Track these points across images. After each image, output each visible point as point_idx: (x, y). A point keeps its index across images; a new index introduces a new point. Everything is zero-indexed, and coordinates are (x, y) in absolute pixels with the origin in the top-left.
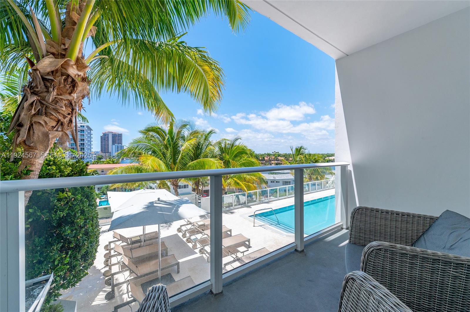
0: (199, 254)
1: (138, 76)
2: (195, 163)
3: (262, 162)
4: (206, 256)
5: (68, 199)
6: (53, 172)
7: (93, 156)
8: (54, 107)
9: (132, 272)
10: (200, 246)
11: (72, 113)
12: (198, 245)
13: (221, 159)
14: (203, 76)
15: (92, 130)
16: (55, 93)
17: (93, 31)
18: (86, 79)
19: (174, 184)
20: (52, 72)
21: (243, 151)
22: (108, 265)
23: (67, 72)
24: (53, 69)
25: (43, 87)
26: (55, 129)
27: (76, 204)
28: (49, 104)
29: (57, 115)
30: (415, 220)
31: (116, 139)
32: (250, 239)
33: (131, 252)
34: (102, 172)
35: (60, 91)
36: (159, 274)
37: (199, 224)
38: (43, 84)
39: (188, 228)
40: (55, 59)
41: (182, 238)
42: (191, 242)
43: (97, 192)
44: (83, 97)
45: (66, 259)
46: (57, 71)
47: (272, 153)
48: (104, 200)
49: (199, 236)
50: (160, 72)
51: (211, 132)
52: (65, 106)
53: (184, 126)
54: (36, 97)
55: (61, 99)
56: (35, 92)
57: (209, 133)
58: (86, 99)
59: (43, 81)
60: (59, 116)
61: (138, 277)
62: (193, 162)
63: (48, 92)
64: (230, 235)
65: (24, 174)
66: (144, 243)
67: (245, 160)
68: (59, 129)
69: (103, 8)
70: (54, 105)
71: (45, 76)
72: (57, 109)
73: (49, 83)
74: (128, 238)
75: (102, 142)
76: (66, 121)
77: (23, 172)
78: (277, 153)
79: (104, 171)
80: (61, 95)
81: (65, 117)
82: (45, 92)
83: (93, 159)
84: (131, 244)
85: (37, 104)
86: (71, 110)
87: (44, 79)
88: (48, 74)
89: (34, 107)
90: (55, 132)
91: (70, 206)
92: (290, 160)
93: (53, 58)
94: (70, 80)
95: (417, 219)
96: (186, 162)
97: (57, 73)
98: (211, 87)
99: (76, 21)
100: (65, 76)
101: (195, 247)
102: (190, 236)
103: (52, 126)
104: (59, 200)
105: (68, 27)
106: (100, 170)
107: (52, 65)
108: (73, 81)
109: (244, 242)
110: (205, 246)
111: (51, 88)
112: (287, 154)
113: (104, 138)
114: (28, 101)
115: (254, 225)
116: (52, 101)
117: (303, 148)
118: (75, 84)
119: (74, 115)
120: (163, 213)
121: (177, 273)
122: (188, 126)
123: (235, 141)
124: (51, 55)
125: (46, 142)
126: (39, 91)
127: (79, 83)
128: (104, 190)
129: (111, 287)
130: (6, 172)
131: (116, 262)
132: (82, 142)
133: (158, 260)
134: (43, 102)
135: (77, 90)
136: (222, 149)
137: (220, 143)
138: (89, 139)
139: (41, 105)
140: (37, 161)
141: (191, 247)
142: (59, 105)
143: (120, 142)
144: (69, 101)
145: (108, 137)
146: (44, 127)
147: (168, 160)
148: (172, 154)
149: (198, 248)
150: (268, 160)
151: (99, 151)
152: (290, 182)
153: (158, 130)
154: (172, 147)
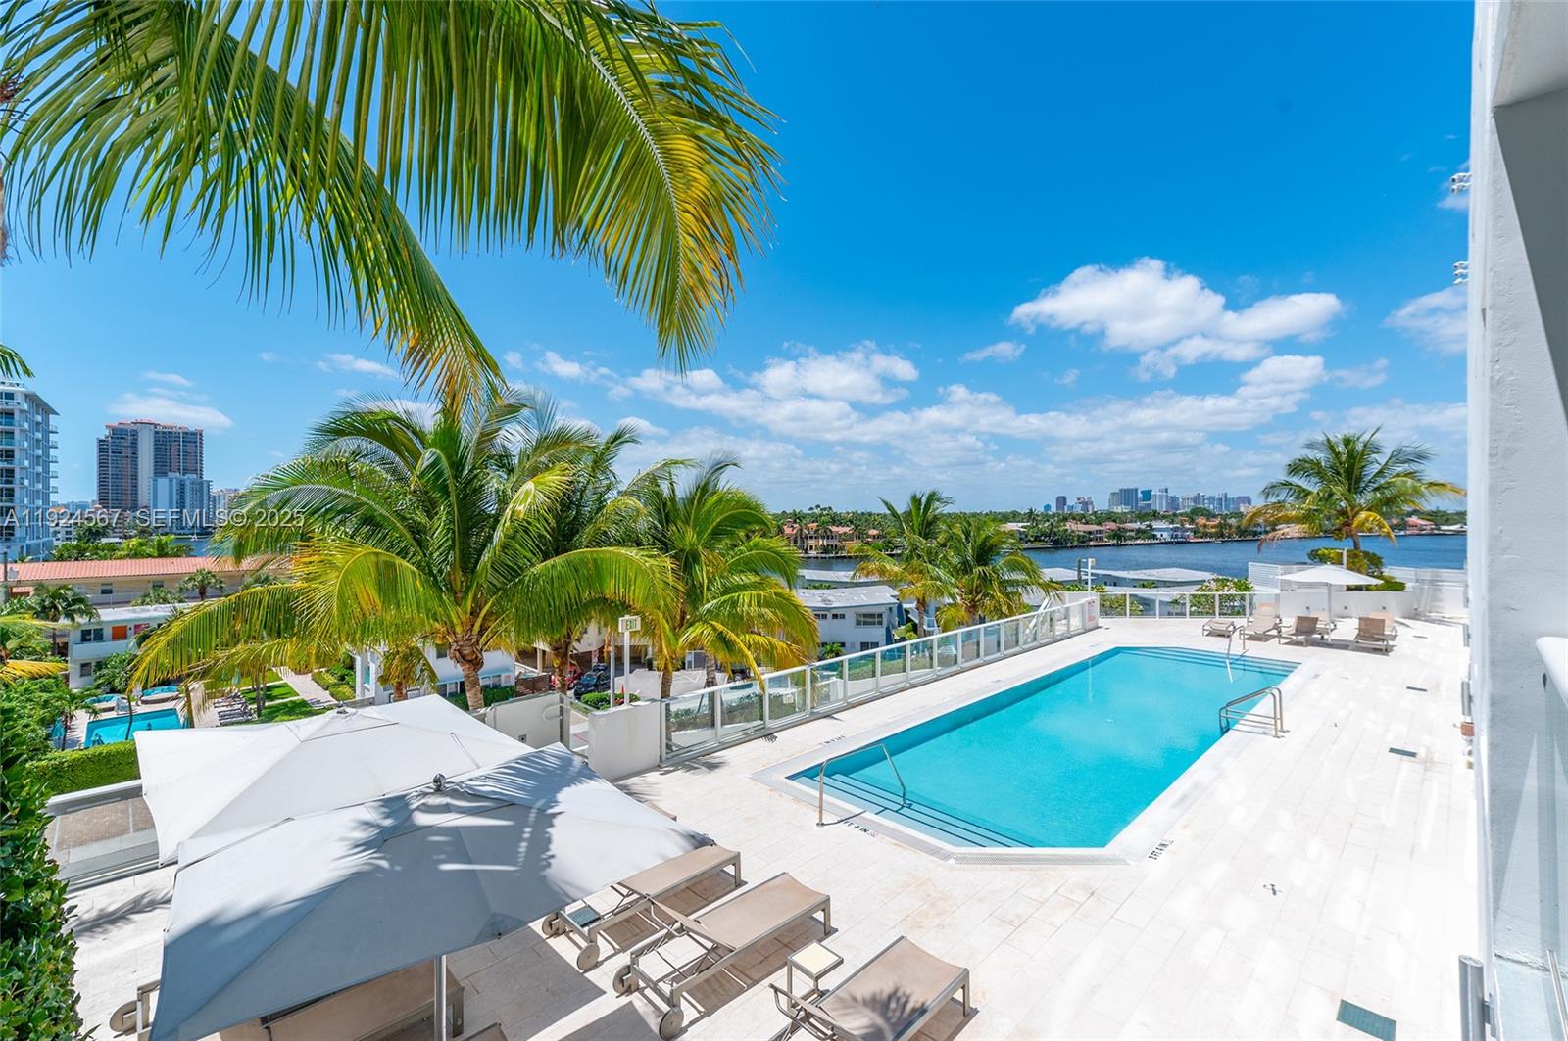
0: (611, 993)
2: (558, 569)
10: (617, 955)
13: (665, 546)
14: (660, 185)
15: (56, 414)
19: (462, 657)
21: (748, 514)
31: (174, 453)
32: (828, 900)
34: (104, 592)
42: (564, 932)
47: (808, 512)
48: (112, 714)
51: (620, 437)
53: (511, 411)
57: (612, 443)
62: (549, 562)
64: (735, 878)
67: (755, 547)
75: (102, 464)
78: (825, 509)
79: (114, 588)
83: (59, 536)
92: (869, 536)
96: (520, 561)
98: (691, 242)
101: (590, 959)
106: (93, 584)
109: (808, 915)
110: (640, 952)
113: (116, 448)
115: (821, 819)
117: (938, 500)
120: (474, 871)
122: (526, 412)
123: (713, 473)
128: (114, 677)
136: (664, 504)
137: (653, 480)
138: (40, 452)
141: (574, 964)
143: (190, 466)
145: (134, 444)
147: (435, 555)
148: (453, 532)
149: (602, 962)
150: (796, 537)
151: (90, 501)
152: (880, 616)
153: (390, 429)
154: (453, 498)
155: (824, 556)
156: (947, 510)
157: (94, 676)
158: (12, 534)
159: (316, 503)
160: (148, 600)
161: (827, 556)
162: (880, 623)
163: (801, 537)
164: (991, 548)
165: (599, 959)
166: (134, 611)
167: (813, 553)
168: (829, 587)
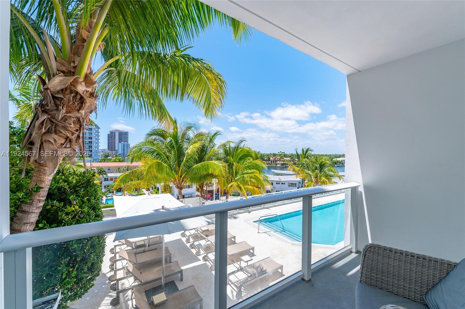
0: (202, 261)
1: (144, 85)
2: (199, 166)
3: (267, 162)
4: (210, 264)
5: (76, 213)
6: (62, 185)
7: (100, 154)
8: (63, 124)
9: (136, 279)
10: (204, 253)
11: (80, 129)
12: (202, 252)
14: (206, 83)
15: (100, 128)
16: (64, 111)
17: (101, 46)
18: (94, 94)
19: (178, 187)
20: (62, 90)
21: (248, 154)
22: (113, 269)
23: (76, 90)
24: (63, 87)
25: (53, 105)
26: (64, 146)
27: (83, 217)
28: (59, 122)
29: (65, 132)
30: (431, 264)
31: (123, 137)
32: (254, 247)
33: (136, 257)
34: (109, 170)
35: (69, 109)
36: (163, 282)
37: (203, 230)
38: (53, 103)
39: (192, 234)
40: (64, 77)
41: (185, 243)
42: (194, 248)
43: (103, 190)
44: (91, 112)
45: (73, 273)
46: (66, 89)
47: (277, 153)
48: (110, 198)
49: (203, 242)
50: (165, 81)
51: (216, 134)
52: (73, 123)
53: (189, 128)
54: (47, 116)
55: (70, 116)
56: (46, 110)
57: (214, 135)
58: (93, 114)
59: (53, 100)
60: (68, 134)
61: (142, 284)
62: (197, 165)
63: (57, 110)
64: (234, 242)
65: (34, 191)
66: (149, 248)
67: (251, 163)
68: (68, 146)
69: (111, 25)
70: (63, 122)
71: (56, 94)
72: (66, 126)
73: (59, 101)
74: (133, 242)
75: (109, 140)
76: (74, 137)
77: (33, 189)
78: (283, 153)
79: (110, 169)
80: (70, 112)
81: (73, 134)
82: (55, 110)
83: (100, 156)
84: (135, 249)
85: (47, 122)
86: (79, 126)
87: (54, 97)
88: (58, 92)
89: (44, 126)
90: (64, 149)
91: (77, 220)
92: (296, 161)
93: (63, 76)
94: (78, 97)
95: (433, 263)
96: (191, 164)
97: (66, 90)
98: (214, 94)
99: (86, 38)
100: (74, 94)
101: (198, 253)
102: (194, 242)
103: (61, 143)
104: (67, 214)
105: (78, 44)
106: (107, 168)
107: (62, 84)
108: (82, 97)
109: (248, 250)
110: (209, 253)
111: (61, 106)
112: (294, 154)
113: (111, 136)
114: (39, 120)
115: (259, 231)
116: (61, 119)
117: (310, 150)
118: (83, 101)
119: (82, 130)
121: (180, 280)
122: (193, 128)
123: (240, 143)
124: (61, 73)
125: (55, 159)
126: (50, 109)
127: (86, 100)
128: (110, 189)
129: (116, 292)
130: (18, 184)
131: (121, 267)
132: (90, 140)
133: (162, 266)
134: (52, 120)
135: (85, 106)
136: (227, 151)
137: (224, 145)
138: (97, 137)
139: (50, 123)
140: (46, 177)
141: (195, 254)
142: (68, 122)
143: (126, 141)
144: (78, 118)
145: (115, 135)
146: (53, 145)
147: (171, 163)
148: (176, 157)
149: (201, 255)
150: (274, 161)
151: (106, 149)
152: (296, 184)
153: (163, 133)
154: (176, 149)
155: (282, 166)
156: (313, 153)
157: (107, 188)
158: (92, 156)
159: (147, 150)
160: (117, 172)
161: (283, 166)
162: (296, 186)
163: (275, 161)
164: (324, 165)
165: (201, 254)
166: (114, 174)
167: (279, 165)
168: (281, 175)
